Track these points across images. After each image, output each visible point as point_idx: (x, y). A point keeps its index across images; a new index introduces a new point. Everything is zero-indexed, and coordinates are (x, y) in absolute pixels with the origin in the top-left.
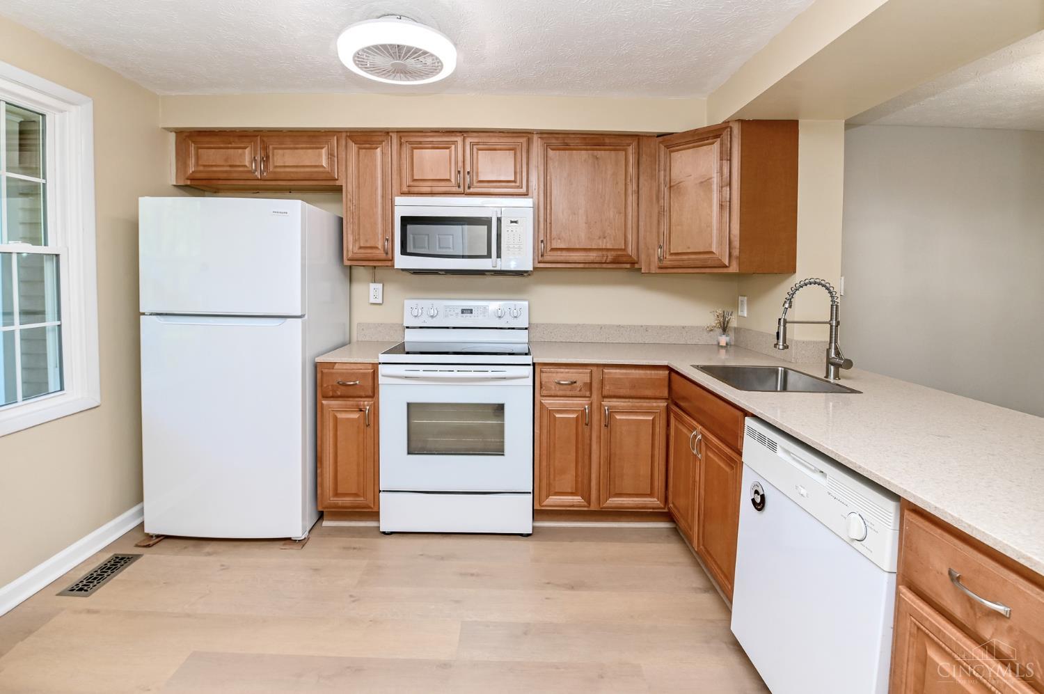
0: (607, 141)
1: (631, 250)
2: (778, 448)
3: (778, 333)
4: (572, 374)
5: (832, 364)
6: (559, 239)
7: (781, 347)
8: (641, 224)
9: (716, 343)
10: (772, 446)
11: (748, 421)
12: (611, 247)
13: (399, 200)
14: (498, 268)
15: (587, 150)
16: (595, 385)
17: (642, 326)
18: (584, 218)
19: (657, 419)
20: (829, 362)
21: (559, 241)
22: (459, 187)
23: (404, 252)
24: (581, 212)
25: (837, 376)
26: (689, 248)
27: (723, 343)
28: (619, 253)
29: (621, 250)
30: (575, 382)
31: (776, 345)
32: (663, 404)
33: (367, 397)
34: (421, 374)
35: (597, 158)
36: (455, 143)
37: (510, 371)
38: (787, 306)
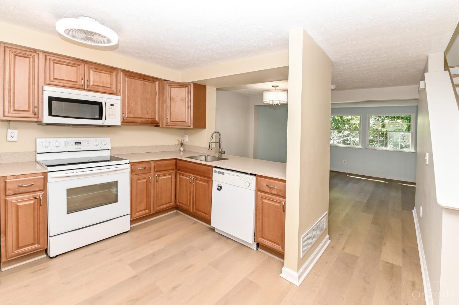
0: (149, 78)
1: (157, 119)
2: (225, 173)
3: (210, 146)
4: (144, 165)
5: (220, 153)
6: (130, 113)
7: (210, 149)
8: (160, 110)
9: (179, 150)
10: (223, 173)
11: (214, 169)
12: (150, 118)
13: (46, 88)
14: (105, 124)
15: (141, 80)
16: (152, 168)
17: (155, 146)
18: (140, 106)
19: (172, 176)
20: (219, 152)
21: (130, 114)
22: (82, 86)
23: (50, 114)
24: (139, 103)
25: (221, 156)
26: (177, 120)
27: (182, 150)
28: (153, 120)
29: (153, 119)
30: (146, 168)
31: (209, 149)
32: (174, 171)
33: (39, 191)
34: (75, 174)
35: (145, 84)
36: (79, 65)
37: (120, 167)
38: (211, 138)
